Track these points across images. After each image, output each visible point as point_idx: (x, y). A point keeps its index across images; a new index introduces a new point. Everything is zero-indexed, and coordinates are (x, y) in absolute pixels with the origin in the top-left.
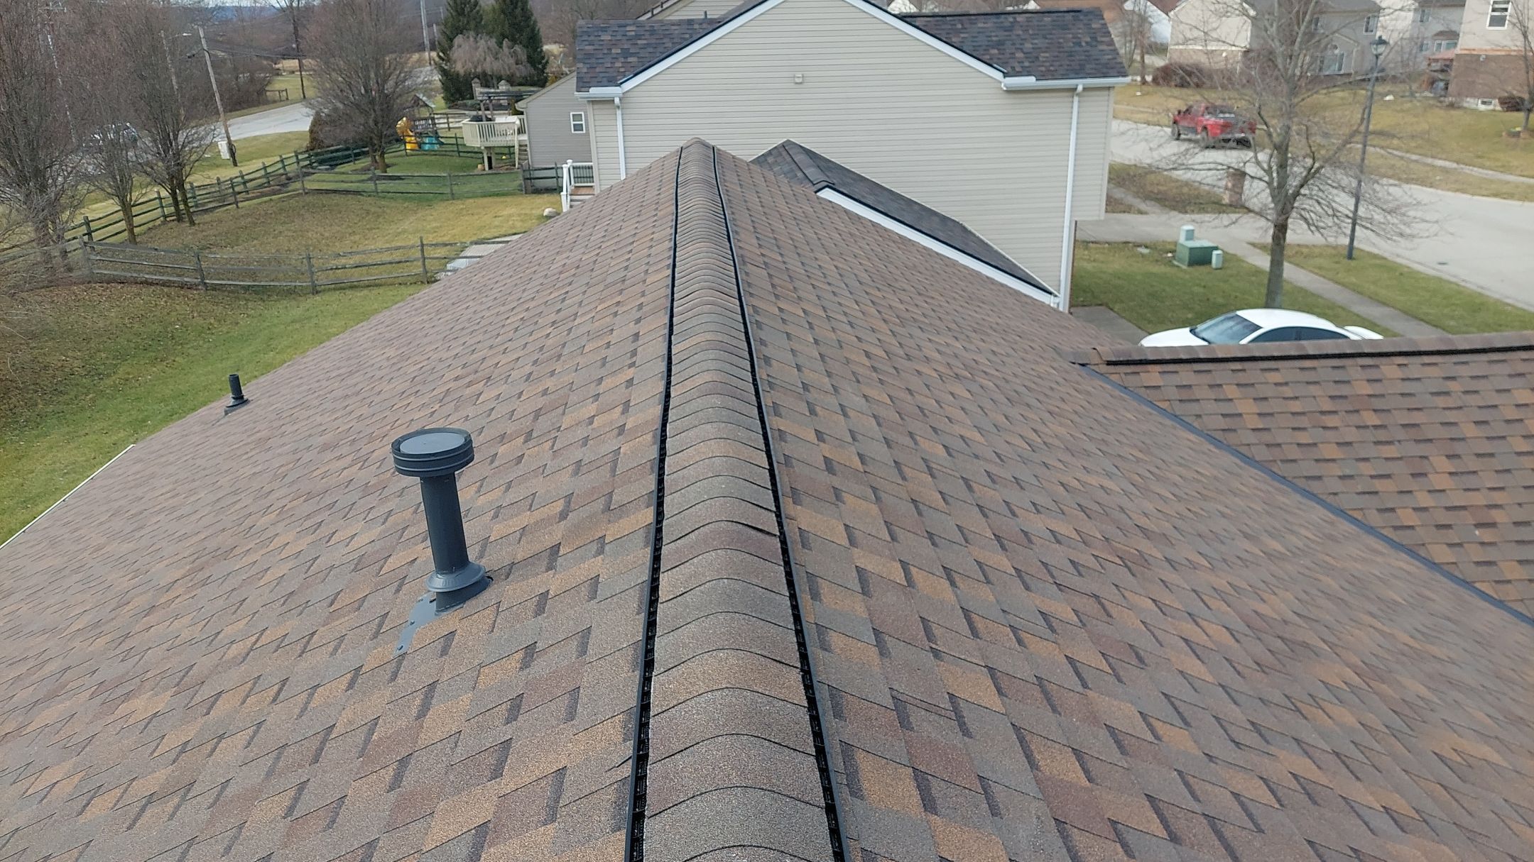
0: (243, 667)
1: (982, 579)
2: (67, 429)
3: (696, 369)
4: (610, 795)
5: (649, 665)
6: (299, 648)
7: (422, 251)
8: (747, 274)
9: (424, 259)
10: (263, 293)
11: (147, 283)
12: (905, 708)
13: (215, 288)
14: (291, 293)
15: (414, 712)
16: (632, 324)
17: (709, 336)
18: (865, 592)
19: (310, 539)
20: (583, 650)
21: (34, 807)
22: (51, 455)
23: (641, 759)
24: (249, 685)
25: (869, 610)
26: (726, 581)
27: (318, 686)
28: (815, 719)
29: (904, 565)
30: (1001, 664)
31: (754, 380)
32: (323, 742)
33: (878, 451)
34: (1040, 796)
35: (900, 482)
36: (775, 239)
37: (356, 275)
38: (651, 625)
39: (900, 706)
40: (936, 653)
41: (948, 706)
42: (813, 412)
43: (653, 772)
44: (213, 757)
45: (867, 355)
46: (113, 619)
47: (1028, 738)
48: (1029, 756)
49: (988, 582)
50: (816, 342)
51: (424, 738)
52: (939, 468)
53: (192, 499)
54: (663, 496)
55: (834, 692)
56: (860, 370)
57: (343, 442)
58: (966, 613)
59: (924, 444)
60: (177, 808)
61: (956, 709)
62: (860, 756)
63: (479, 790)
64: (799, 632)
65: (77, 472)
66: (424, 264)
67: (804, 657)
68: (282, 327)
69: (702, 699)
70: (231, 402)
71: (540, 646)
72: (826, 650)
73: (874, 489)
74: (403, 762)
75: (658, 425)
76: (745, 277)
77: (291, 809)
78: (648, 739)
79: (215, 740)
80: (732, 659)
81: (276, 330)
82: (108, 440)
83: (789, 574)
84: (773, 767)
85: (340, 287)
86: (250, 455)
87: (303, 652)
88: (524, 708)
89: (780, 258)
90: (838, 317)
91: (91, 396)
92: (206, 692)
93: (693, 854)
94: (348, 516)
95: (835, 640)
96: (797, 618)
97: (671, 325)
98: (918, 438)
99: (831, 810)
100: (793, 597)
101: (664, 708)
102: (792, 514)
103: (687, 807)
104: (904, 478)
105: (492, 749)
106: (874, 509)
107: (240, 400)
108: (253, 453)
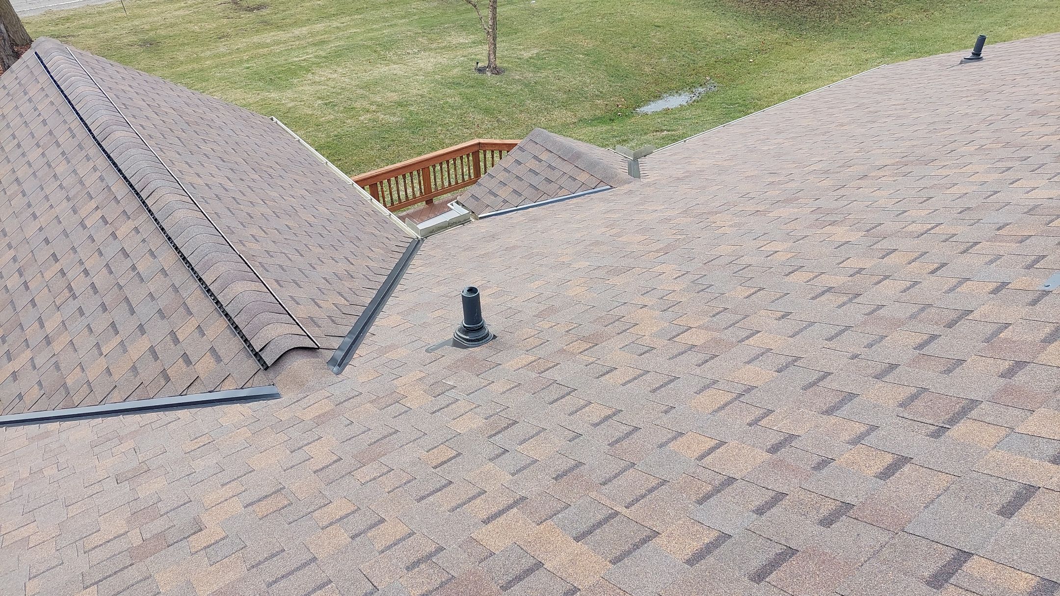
0: (916, 241)
6: (963, 247)
15: (1042, 335)
19: (996, 176)
24: (917, 254)
27: (968, 279)
32: (961, 317)
44: (878, 286)
46: (837, 172)
51: (1043, 359)
53: (915, 115)
60: (844, 304)
70: (970, 55)
77: (920, 347)
79: (882, 277)
86: (969, 99)
87: (964, 252)
92: (886, 244)
94: (1036, 172)
107: (977, 55)
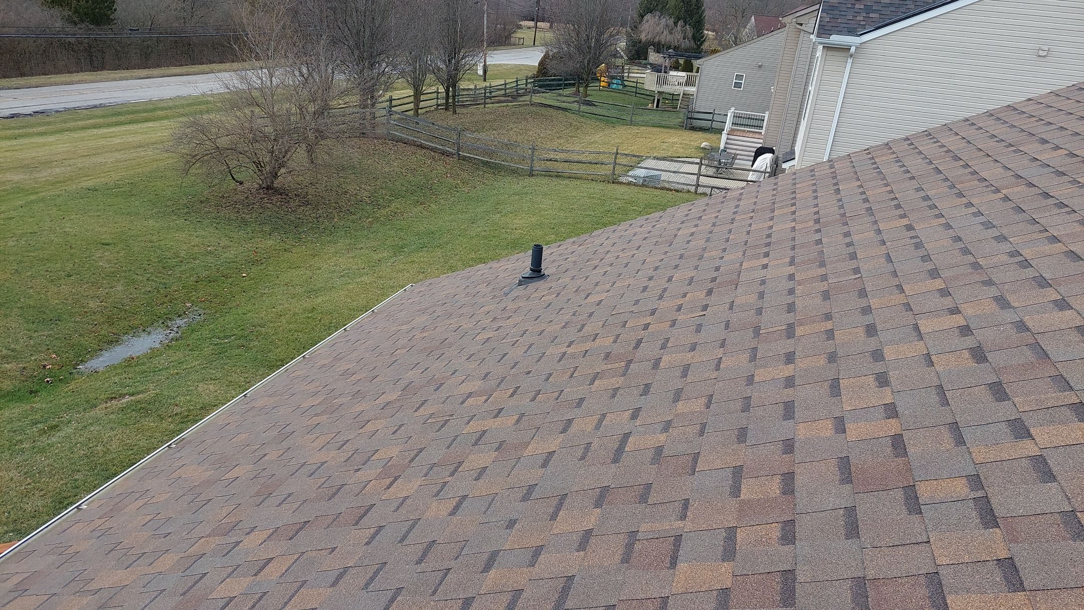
7: (616, 158)
9: (615, 164)
10: (494, 168)
11: (422, 147)
13: (464, 158)
14: (514, 172)
37: (560, 167)
66: (614, 168)
68: (507, 196)
85: (548, 174)
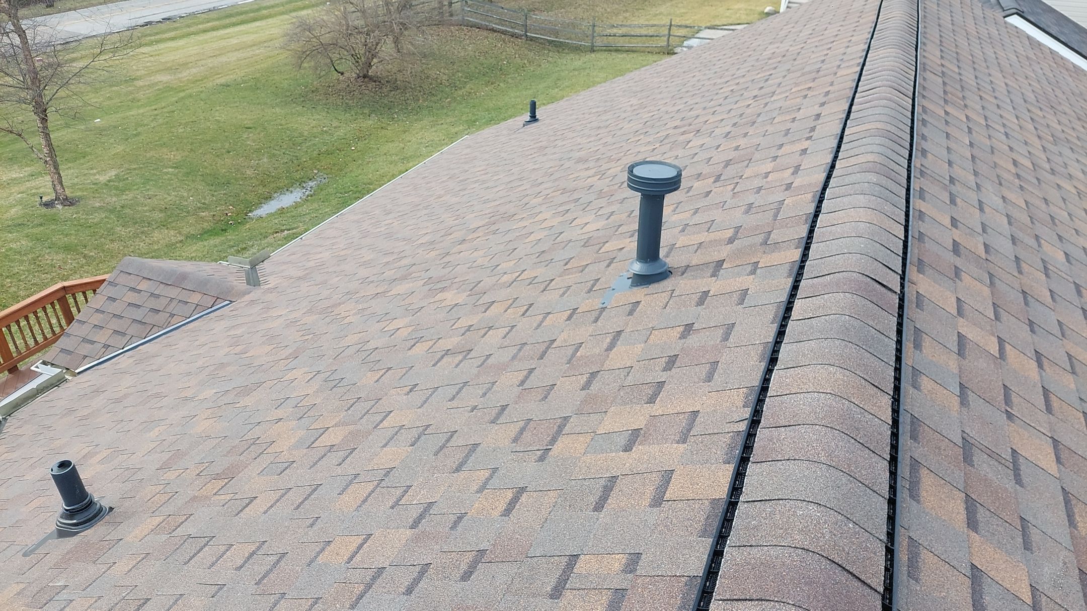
0: (509, 290)
1: (1069, 368)
2: (432, 119)
3: (862, 149)
4: (727, 439)
5: (773, 360)
6: (542, 287)
7: (670, 30)
8: (924, 79)
9: (669, 35)
10: (559, 47)
11: (493, 30)
12: (971, 449)
13: (532, 39)
14: (577, 49)
15: (605, 346)
16: (816, 107)
17: (879, 125)
18: (961, 353)
19: (560, 219)
20: (726, 338)
21: (387, 338)
22: (421, 133)
23: (755, 422)
24: (511, 301)
25: (960, 368)
26: (847, 317)
27: (549, 313)
28: (895, 435)
29: (1001, 341)
30: (1066, 439)
31: (909, 166)
32: (548, 348)
33: (1004, 245)
34: (1072, 548)
35: (1016, 274)
36: (957, 53)
37: (621, 42)
38: (781, 333)
39: (967, 448)
40: (1010, 416)
41: (1009, 458)
42: (953, 201)
43: (761, 434)
44: (484, 339)
45: (1015, 163)
46: (441, 242)
47: (1073, 502)
48: (1070, 517)
49: (1074, 372)
50: (971, 144)
51: (608, 365)
52: (1055, 270)
53: (495, 178)
54: (811, 243)
55: (915, 420)
56: (1005, 175)
57: (592, 159)
58: (1046, 392)
59: (1046, 247)
60: (461, 361)
61: (1015, 463)
62: (924, 472)
63: (638, 407)
64: (898, 370)
65: (434, 146)
66: (668, 40)
67: (897, 389)
68: (567, 72)
69: (809, 395)
70: (528, 119)
71: (696, 326)
72: (915, 388)
73: (991, 275)
74: (594, 375)
75: (820, 188)
76: (922, 81)
77: (522, 383)
78: (762, 411)
79: (487, 329)
80: (839, 374)
81: (563, 74)
82: (454, 130)
83: (900, 325)
84: (854, 459)
85: (609, 49)
86: (533, 156)
87: (544, 290)
88: (677, 364)
89: (957, 70)
90: (997, 127)
91: (449, 100)
92: (486, 299)
93: (780, 497)
94: (586, 210)
95: (925, 382)
96: (898, 359)
97: (849, 112)
98: (1043, 242)
99: (892, 502)
100: (899, 342)
101: (778, 394)
102: (914, 279)
103: (782, 465)
104: (1020, 272)
105: (651, 384)
106: (986, 291)
107: (534, 118)
108: (535, 155)
